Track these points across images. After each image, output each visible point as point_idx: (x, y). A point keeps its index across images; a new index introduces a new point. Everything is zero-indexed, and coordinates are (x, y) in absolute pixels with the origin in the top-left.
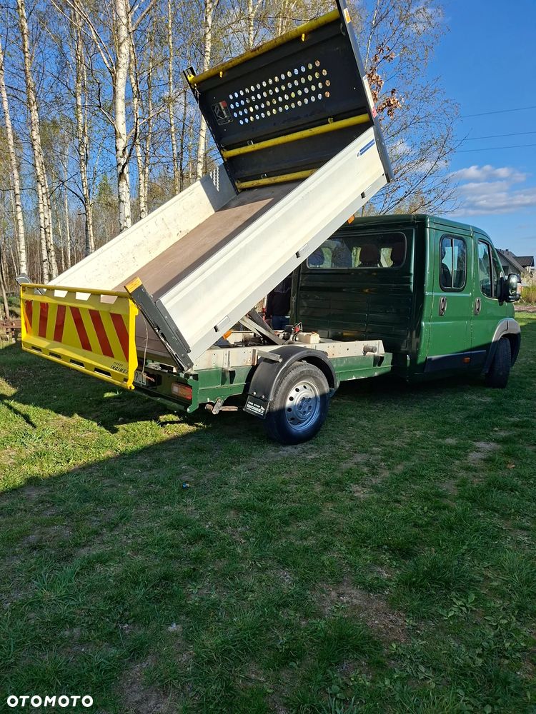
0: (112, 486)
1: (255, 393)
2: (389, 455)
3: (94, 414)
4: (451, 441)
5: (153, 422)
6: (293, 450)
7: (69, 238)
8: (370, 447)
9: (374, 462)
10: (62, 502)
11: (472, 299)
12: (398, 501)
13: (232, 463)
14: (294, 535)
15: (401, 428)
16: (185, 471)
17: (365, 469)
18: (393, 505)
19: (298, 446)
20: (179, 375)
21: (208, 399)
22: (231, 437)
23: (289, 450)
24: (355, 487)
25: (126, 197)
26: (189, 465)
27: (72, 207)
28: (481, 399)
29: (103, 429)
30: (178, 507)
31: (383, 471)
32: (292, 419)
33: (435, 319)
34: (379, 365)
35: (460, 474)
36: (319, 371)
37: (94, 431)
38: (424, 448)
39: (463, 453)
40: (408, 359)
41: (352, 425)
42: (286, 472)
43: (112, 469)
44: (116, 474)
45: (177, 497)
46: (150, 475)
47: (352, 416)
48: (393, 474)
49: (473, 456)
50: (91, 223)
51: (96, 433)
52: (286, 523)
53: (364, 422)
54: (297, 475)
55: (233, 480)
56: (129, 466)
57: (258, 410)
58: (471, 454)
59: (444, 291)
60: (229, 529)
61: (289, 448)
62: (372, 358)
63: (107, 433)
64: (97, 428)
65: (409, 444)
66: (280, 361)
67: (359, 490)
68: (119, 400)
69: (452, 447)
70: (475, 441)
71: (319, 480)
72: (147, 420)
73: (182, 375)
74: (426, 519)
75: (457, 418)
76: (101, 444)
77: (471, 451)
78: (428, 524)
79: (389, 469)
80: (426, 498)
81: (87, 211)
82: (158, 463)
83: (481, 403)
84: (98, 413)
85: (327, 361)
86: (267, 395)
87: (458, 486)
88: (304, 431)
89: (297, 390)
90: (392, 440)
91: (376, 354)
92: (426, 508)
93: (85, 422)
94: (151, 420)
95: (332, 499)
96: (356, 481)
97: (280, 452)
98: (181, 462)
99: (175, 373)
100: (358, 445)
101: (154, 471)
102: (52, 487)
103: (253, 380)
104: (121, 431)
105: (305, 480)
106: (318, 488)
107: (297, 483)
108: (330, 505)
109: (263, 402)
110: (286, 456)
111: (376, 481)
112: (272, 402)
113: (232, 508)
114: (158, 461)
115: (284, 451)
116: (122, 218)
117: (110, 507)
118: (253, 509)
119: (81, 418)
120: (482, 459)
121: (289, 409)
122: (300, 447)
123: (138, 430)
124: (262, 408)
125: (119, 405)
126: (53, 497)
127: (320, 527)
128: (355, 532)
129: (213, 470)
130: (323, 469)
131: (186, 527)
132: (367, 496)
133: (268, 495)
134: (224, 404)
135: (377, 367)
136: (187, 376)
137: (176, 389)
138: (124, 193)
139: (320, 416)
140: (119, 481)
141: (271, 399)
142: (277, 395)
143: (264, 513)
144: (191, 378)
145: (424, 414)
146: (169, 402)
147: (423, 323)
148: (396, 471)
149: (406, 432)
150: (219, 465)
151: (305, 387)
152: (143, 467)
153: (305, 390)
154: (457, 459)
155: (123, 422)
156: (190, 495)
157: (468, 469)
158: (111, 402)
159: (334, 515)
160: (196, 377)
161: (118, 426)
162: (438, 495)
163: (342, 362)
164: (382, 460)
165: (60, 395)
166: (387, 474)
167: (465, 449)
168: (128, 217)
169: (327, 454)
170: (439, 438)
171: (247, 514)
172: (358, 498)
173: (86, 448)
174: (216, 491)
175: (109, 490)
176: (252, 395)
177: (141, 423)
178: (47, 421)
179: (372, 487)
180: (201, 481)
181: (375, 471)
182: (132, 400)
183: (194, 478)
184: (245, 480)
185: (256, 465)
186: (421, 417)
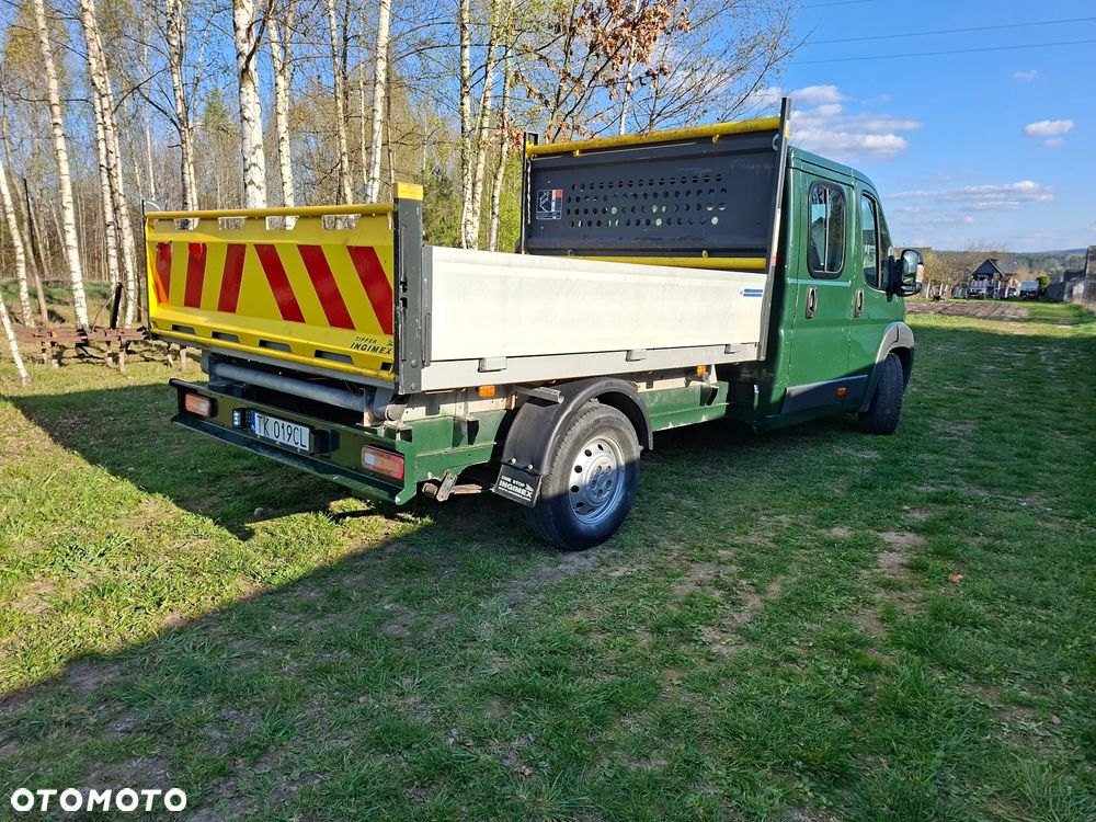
0: (250, 655)
1: (514, 461)
2: (749, 566)
3: (207, 502)
4: (840, 532)
5: (320, 515)
6: (584, 561)
7: (153, 191)
8: (713, 549)
9: (729, 580)
10: (148, 698)
11: (851, 290)
12: (791, 659)
13: (477, 594)
14: (623, 748)
15: (755, 510)
16: (390, 615)
17: (717, 595)
18: (786, 667)
19: (589, 551)
20: (375, 432)
21: (429, 474)
22: (468, 540)
23: (574, 562)
24: (708, 634)
25: (253, 111)
26: (396, 601)
27: (157, 135)
28: (863, 454)
29: (225, 532)
30: (388, 699)
31: (750, 597)
32: (580, 505)
33: (800, 325)
34: (709, 404)
35: (878, 597)
36: (624, 418)
37: (208, 536)
38: (802, 548)
39: (868, 555)
40: (757, 392)
41: (672, 508)
42: (580, 608)
43: (247, 618)
44: (256, 629)
45: (383, 676)
46: (325, 627)
47: (666, 490)
48: (766, 601)
49: (886, 559)
50: (190, 160)
51: (212, 542)
52: (601, 722)
53: (689, 502)
54: (600, 612)
55: (486, 630)
56: (281, 609)
57: (522, 492)
58: (881, 555)
59: (814, 276)
60: (495, 745)
61: (574, 557)
62: (698, 391)
63: (233, 540)
64: (214, 530)
65: (776, 541)
66: (561, 401)
67: (718, 637)
68: (253, 472)
69: (847, 546)
70: (879, 531)
71: (643, 622)
72: (309, 511)
73: (381, 431)
74: (852, 696)
75: (837, 488)
76: (222, 565)
77: (881, 551)
78: (858, 705)
79: (758, 592)
80: (837, 648)
81: (183, 142)
82: (338, 599)
83: (866, 462)
84: (215, 499)
85: (637, 400)
86: (538, 465)
87: (882, 620)
88: (598, 526)
89: (588, 454)
90: (746, 533)
91: (704, 384)
92: (845, 671)
93: (190, 519)
94: (316, 512)
95: (674, 662)
96: (708, 621)
97: (561, 567)
98: (381, 596)
99: (367, 429)
100: (694, 547)
101: (331, 619)
102: (126, 664)
103: (509, 437)
104: (261, 536)
105: (616, 624)
106: (645, 639)
107: (604, 630)
108: (673, 675)
109: (531, 478)
110: (573, 573)
111: (743, 618)
112: (546, 477)
113: (493, 694)
114: (336, 595)
115: (566, 563)
116: (248, 148)
117: (249, 707)
118: (533, 694)
119: (182, 511)
120: (902, 565)
121: (575, 489)
122: (594, 554)
123: (293, 530)
124: (529, 487)
125: (252, 481)
126: (128, 687)
127: (666, 726)
128: (735, 734)
129: (445, 610)
130: (644, 597)
131: (408, 747)
132: (733, 650)
133: (558, 659)
134: (458, 483)
135: (706, 406)
136: (391, 433)
137: (370, 459)
138: (249, 105)
139: (625, 498)
140: (264, 643)
141: (544, 471)
142: (555, 465)
143: (557, 701)
144: (398, 436)
145: (783, 483)
146: (357, 483)
147: (782, 332)
148: (769, 597)
149: (764, 518)
150: (455, 599)
151: (600, 447)
152: (308, 608)
153: (601, 453)
154: (864, 568)
155: (264, 517)
156: (407, 668)
157: (888, 586)
158: (239, 475)
159: (686, 698)
160: (407, 435)
161: (253, 525)
162: (857, 642)
163: (652, 400)
164: (742, 575)
165: (141, 465)
166: (755, 601)
167: (871, 547)
168: (258, 146)
169: (642, 567)
170: (820, 526)
171: (525, 706)
172: (719, 656)
173: (195, 573)
174: (457, 656)
175: (244, 665)
176: (509, 464)
177: (299, 516)
178: (116, 518)
179: (739, 631)
180: (425, 635)
181: (733, 597)
182: (276, 472)
183: (410, 629)
184: (510, 631)
185: (521, 595)
186: (780, 489)
